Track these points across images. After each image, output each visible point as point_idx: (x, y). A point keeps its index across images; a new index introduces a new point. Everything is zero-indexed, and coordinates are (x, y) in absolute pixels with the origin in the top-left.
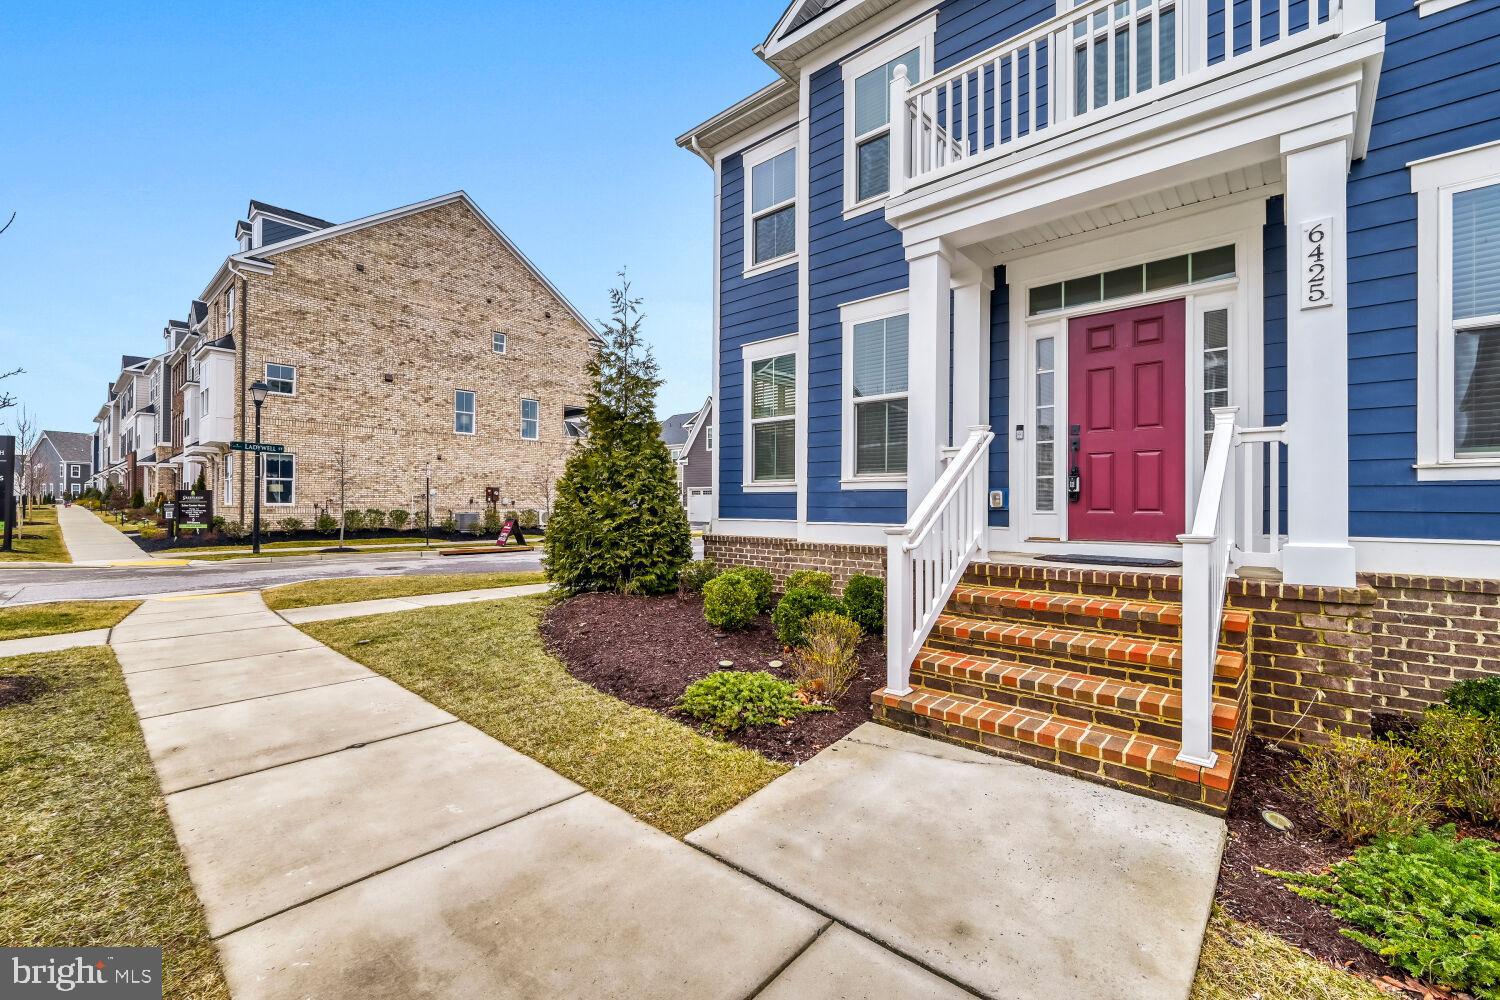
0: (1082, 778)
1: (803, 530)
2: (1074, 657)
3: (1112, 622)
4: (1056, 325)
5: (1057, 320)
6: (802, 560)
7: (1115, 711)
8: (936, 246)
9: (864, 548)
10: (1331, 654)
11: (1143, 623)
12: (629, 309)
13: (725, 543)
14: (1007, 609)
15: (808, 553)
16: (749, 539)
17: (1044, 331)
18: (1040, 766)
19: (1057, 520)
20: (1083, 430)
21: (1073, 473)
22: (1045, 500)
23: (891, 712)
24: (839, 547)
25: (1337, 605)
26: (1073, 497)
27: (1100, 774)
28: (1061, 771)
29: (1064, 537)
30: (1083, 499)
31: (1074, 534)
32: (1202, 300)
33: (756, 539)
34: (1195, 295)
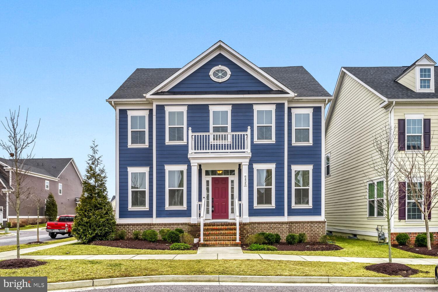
0: (227, 247)
1: (155, 220)
2: (223, 234)
3: (226, 229)
4: (210, 178)
5: (210, 177)
6: (155, 228)
7: (229, 239)
8: (197, 164)
9: (172, 223)
10: (247, 231)
11: (229, 229)
12: (96, 153)
13: (122, 226)
14: (212, 229)
15: (157, 226)
16: (132, 224)
17: (208, 179)
18: (223, 247)
19: (210, 216)
20: (214, 199)
21: (213, 207)
22: (208, 212)
23: (202, 245)
24: (166, 224)
25: (247, 225)
26: (213, 211)
27: (229, 246)
28: (225, 247)
29: (211, 219)
30: (214, 212)
31: (213, 218)
32: (231, 178)
33: (136, 224)
34: (230, 177)
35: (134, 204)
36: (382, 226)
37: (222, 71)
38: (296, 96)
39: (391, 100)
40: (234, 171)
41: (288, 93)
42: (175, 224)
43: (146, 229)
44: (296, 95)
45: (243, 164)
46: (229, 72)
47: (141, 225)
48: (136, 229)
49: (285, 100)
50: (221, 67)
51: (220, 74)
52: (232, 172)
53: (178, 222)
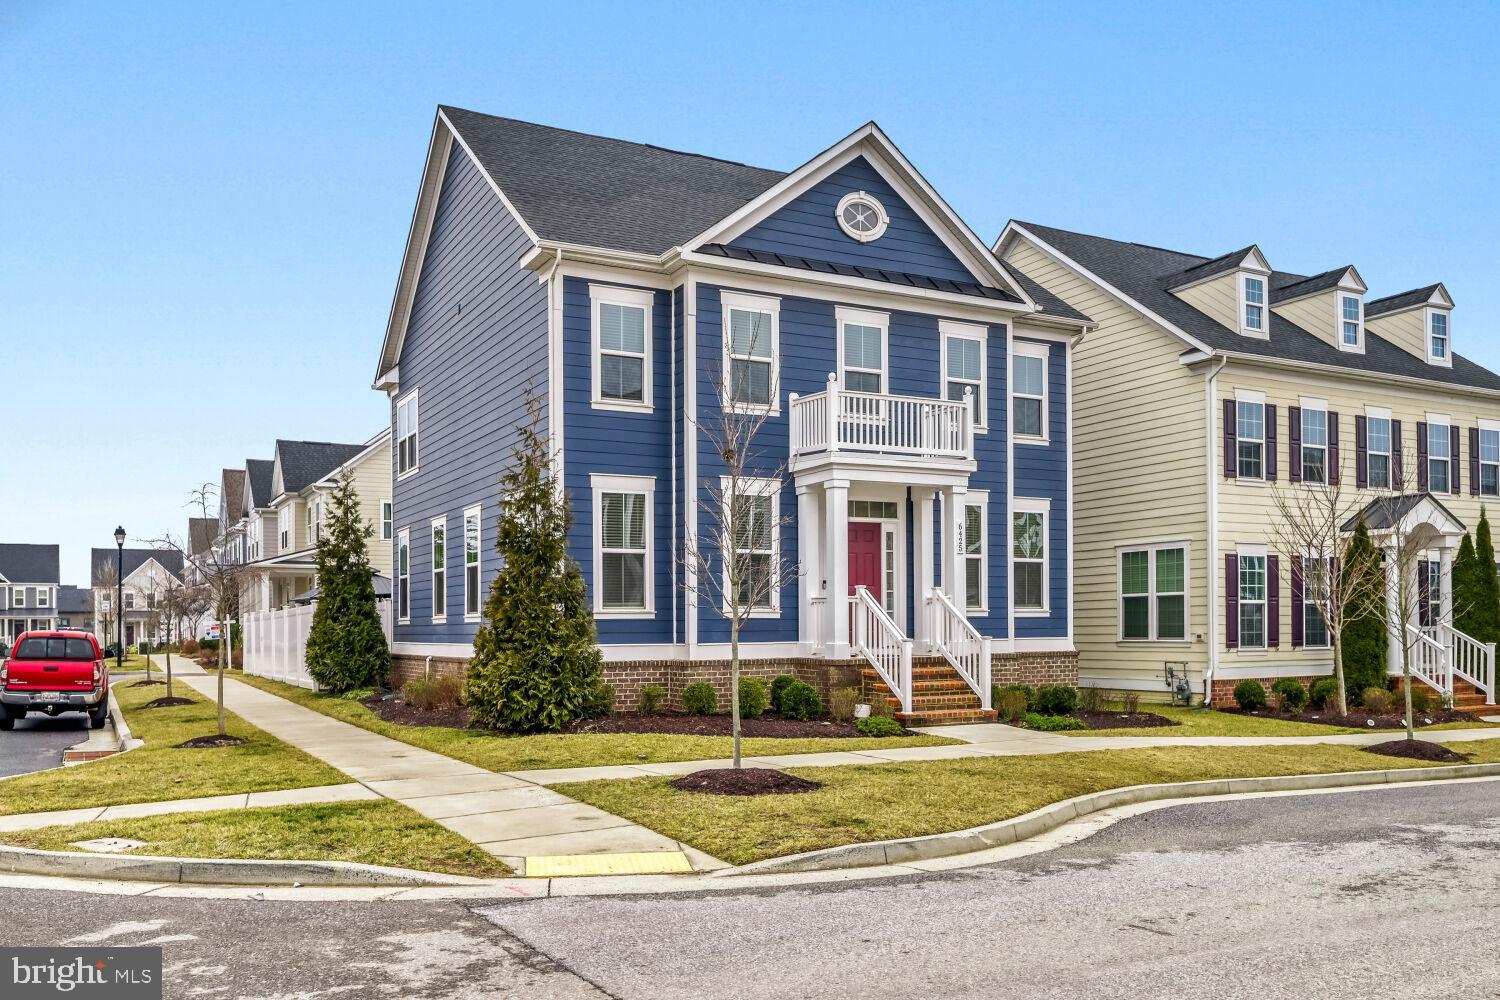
2: (936, 690)
7: (961, 703)
18: (959, 725)
28: (965, 724)
32: (887, 525)
33: (621, 663)
34: (886, 523)
35: (611, 598)
36: (1185, 663)
37: (866, 207)
38: (1037, 312)
39: (1220, 352)
40: (894, 505)
41: (1021, 301)
42: (754, 661)
43: (648, 680)
44: (1040, 308)
45: (955, 490)
46: (884, 218)
47: (634, 666)
48: (620, 681)
49: (1007, 317)
50: (866, 197)
51: (860, 218)
52: (889, 510)
53: (760, 658)
